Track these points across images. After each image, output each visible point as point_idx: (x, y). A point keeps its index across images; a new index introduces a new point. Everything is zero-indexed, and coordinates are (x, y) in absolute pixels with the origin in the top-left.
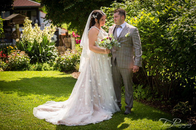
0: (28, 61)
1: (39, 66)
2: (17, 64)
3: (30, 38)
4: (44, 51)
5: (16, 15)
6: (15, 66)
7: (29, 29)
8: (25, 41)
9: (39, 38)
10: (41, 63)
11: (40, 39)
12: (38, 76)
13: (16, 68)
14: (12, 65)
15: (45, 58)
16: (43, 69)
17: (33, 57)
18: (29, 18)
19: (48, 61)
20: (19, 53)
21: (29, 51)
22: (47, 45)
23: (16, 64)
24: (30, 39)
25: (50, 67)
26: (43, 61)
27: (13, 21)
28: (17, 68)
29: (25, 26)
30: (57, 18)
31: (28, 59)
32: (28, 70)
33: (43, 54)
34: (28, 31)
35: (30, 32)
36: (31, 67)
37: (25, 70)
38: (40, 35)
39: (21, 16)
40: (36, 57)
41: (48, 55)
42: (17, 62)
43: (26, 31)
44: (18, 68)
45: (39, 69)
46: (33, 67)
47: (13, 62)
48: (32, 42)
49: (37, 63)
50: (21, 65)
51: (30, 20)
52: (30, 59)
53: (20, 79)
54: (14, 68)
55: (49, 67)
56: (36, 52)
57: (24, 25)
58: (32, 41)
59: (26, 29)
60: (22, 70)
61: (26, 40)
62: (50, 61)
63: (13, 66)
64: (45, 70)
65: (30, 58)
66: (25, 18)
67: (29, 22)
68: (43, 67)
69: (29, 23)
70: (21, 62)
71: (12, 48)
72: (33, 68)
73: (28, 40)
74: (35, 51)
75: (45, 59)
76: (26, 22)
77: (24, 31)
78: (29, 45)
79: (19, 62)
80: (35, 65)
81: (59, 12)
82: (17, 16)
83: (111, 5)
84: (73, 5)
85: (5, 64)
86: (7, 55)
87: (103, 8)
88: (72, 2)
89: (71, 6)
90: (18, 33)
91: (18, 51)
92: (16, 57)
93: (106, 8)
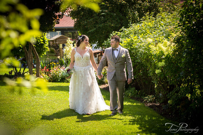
5: (59, 36)
7: (70, 49)
8: (66, 58)
18: (71, 39)
20: (59, 69)
23: (57, 77)
27: (57, 41)
34: (69, 50)
39: (64, 37)
42: (57, 75)
43: (68, 50)
51: (72, 41)
54: (55, 80)
57: (67, 45)
59: (68, 48)
63: (54, 79)
66: (67, 38)
69: (70, 44)
71: (55, 64)
73: (69, 58)
76: (68, 42)
78: (69, 62)
82: (61, 37)
83: (120, 30)
84: (95, 29)
85: (48, 77)
86: (50, 69)
87: (114, 32)
88: (95, 27)
89: (93, 30)
90: (61, 51)
91: (59, 67)
92: (57, 71)
93: (116, 32)
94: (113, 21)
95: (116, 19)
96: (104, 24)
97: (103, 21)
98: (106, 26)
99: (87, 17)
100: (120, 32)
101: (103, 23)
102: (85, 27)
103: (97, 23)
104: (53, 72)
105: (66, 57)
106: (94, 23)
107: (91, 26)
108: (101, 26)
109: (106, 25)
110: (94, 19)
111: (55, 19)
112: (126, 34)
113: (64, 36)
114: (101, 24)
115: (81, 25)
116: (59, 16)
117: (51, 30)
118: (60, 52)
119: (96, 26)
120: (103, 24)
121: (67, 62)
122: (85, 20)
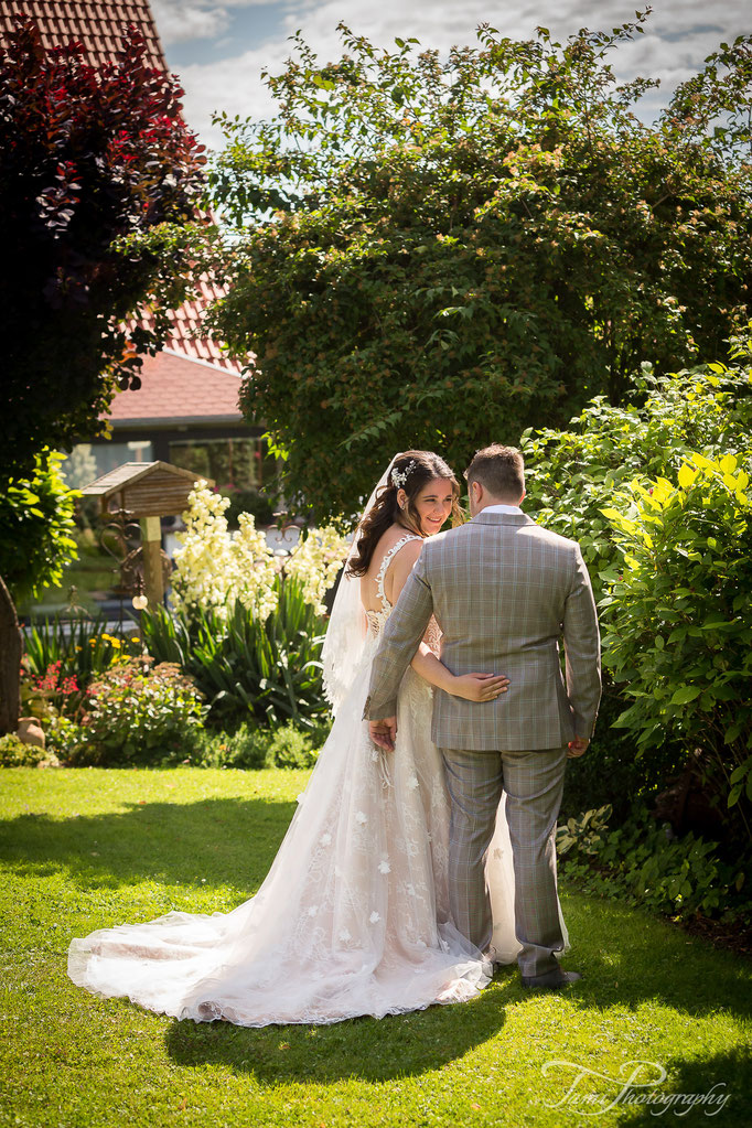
0: (194, 714)
1: (250, 745)
2: (135, 730)
3: (216, 591)
4: (284, 661)
5: (142, 469)
6: (120, 740)
7: (210, 546)
8: (189, 606)
9: (260, 594)
10: (267, 727)
11: (262, 600)
12: (232, 795)
13: (130, 750)
14: (106, 739)
15: (286, 699)
16: (270, 760)
17: (222, 694)
18: (213, 483)
19: (303, 720)
20: (147, 675)
21: (205, 664)
22: (303, 634)
23: (129, 730)
24: (214, 600)
25: (312, 752)
26: (274, 718)
27: (128, 497)
28: (134, 751)
29: (190, 529)
30: (320, 492)
31: (197, 708)
32: (193, 764)
33: (279, 679)
34: (204, 554)
35: (216, 562)
36: (207, 749)
37: (174, 764)
38: (265, 575)
39: (169, 472)
40: (239, 694)
41: (305, 685)
42: (133, 721)
43: (196, 555)
44: (137, 753)
45: (251, 760)
46: (217, 747)
47: (114, 719)
48: (223, 613)
49: (244, 726)
50: (158, 738)
51: (218, 497)
52: (209, 707)
53: (123, 810)
54: (120, 749)
55: (303, 751)
56: (240, 668)
57: (189, 522)
58: (224, 609)
59: (196, 543)
60: (159, 766)
61: (194, 605)
62: (314, 716)
63: (110, 743)
64: (281, 765)
65: (204, 703)
66: (193, 482)
67: (216, 506)
68: (274, 748)
69: (212, 514)
70: (153, 721)
71: (116, 644)
72: (217, 752)
73: (204, 601)
74: (240, 662)
75: (289, 704)
76: (198, 507)
77: (182, 557)
78: (207, 630)
79: (143, 720)
80: (232, 735)
81: (329, 460)
82: (150, 472)
83: (575, 420)
84: (394, 418)
85: (74, 727)
86: (89, 680)
87: (534, 436)
88: (392, 402)
89: (382, 425)
90: (156, 565)
91: (142, 664)
92: (129, 694)
93: (550, 434)
94: (518, 361)
95: (536, 349)
96: (456, 384)
97: (448, 364)
98: (471, 393)
99: (333, 336)
100: (579, 429)
101: (445, 372)
102: (324, 405)
103: (405, 373)
104: (105, 702)
105: (188, 600)
106: (387, 373)
107: (367, 399)
108: (439, 394)
109: (469, 385)
110: (380, 350)
111: (108, 361)
112: (626, 443)
113: (172, 468)
114: (432, 379)
115: (289, 394)
116: (140, 336)
117: (89, 432)
118: (147, 569)
119: (398, 395)
120: (448, 382)
121: (194, 629)
122: (321, 356)
